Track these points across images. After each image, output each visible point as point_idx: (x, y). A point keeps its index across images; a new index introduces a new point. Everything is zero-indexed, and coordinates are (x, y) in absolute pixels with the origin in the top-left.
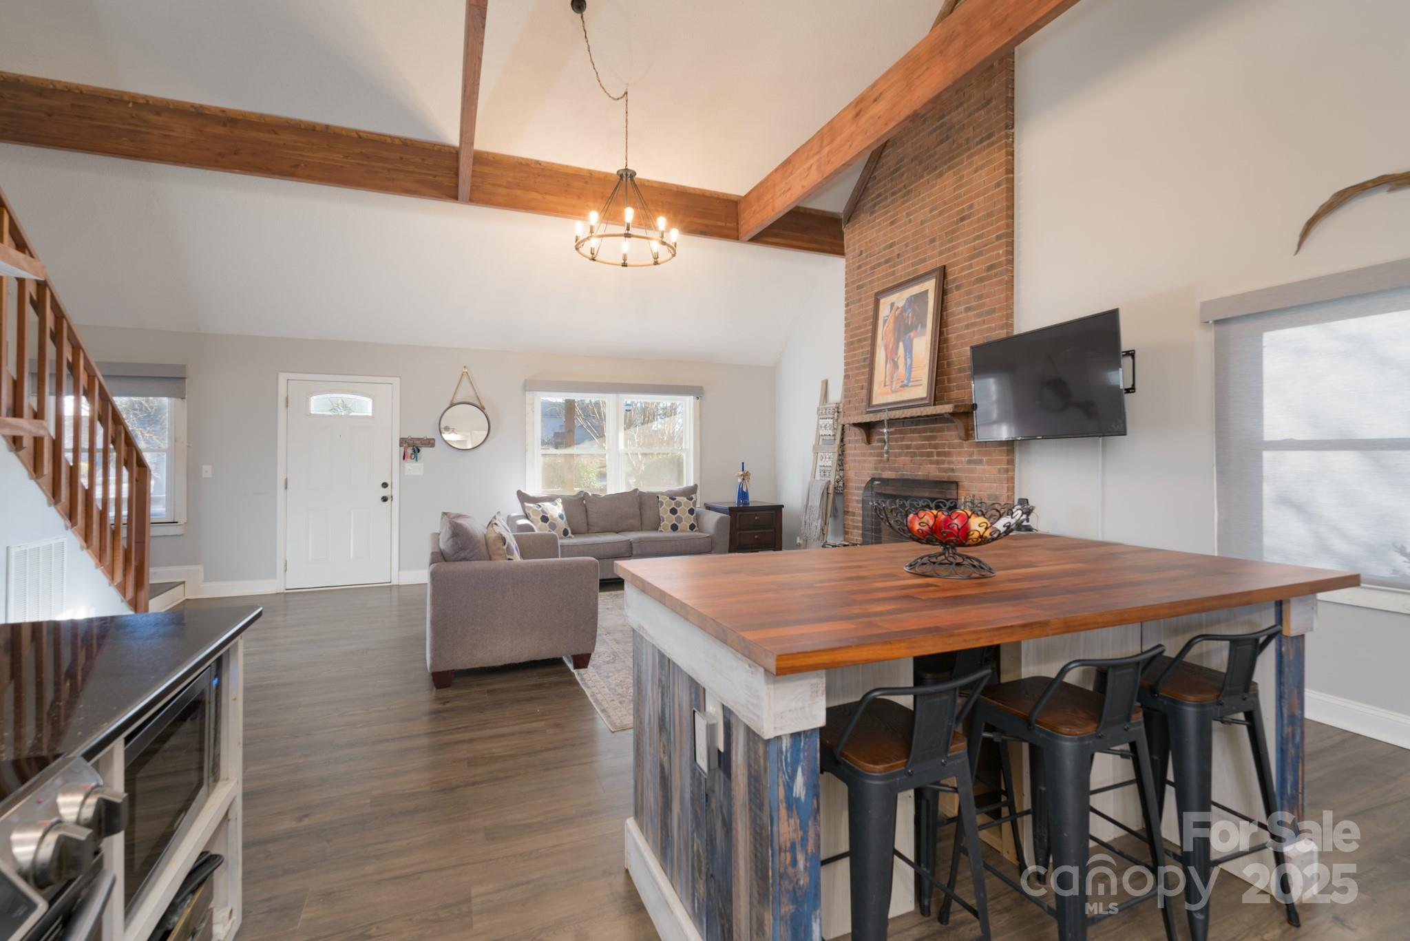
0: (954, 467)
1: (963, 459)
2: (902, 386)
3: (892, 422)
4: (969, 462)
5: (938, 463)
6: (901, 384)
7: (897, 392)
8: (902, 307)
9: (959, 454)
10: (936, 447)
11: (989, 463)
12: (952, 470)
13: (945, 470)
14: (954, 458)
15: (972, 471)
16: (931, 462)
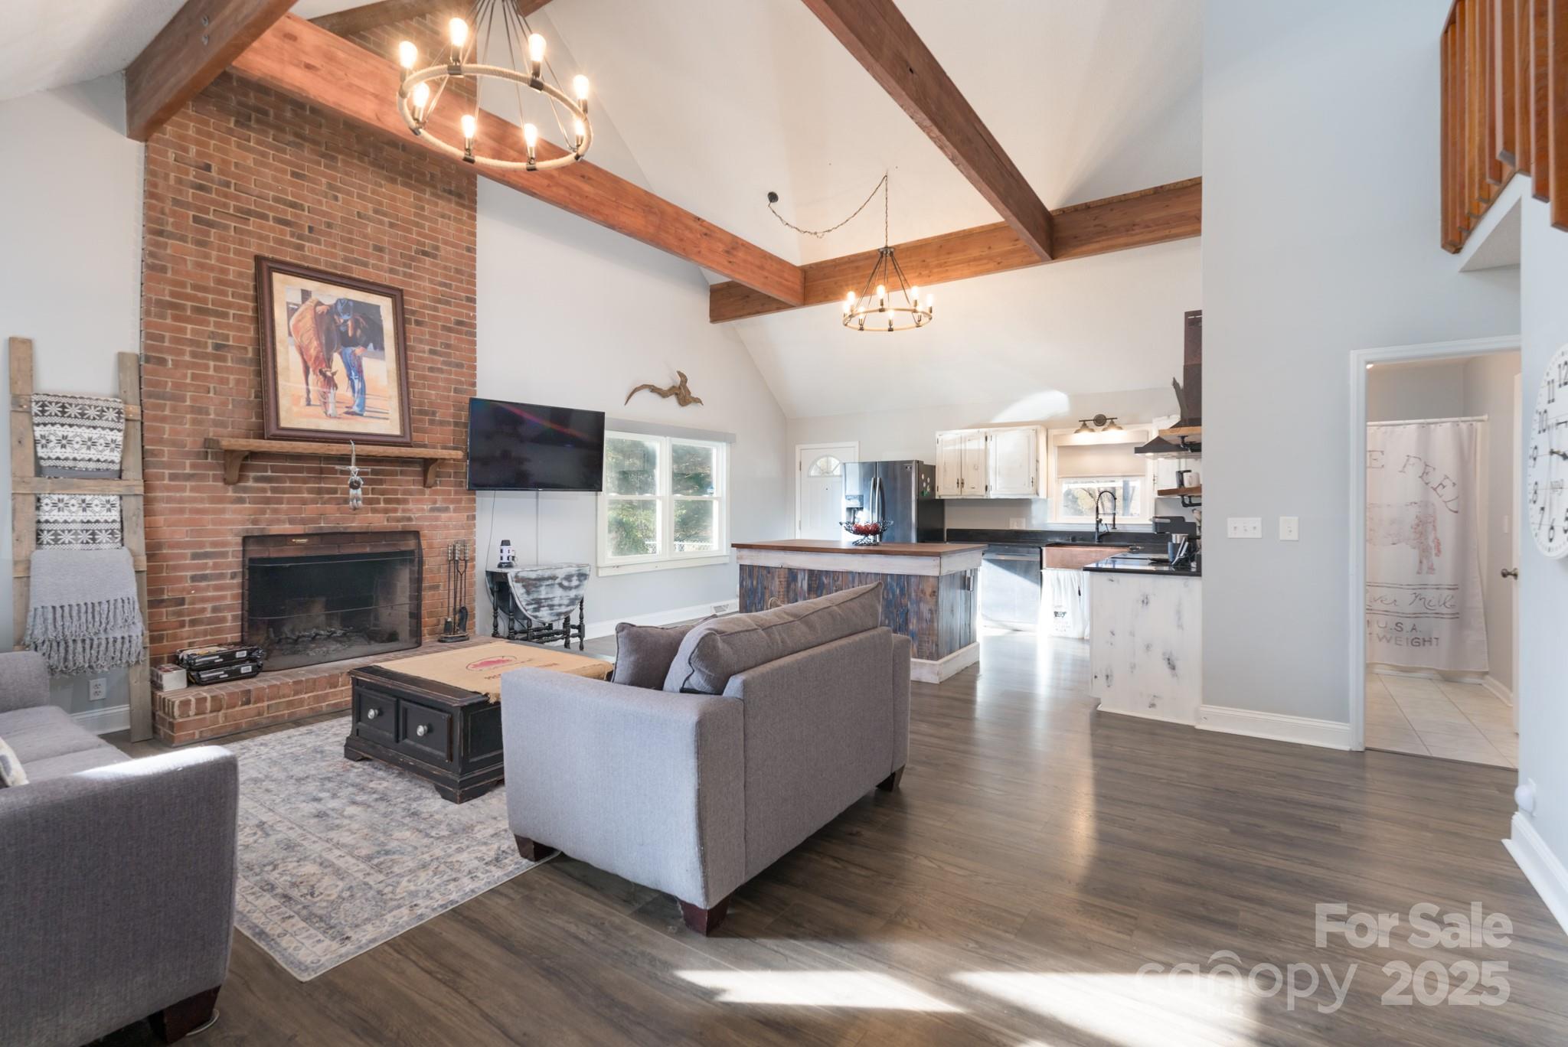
0: (412, 516)
1: (425, 507)
2: (347, 413)
3: (362, 460)
4: (432, 510)
5: (386, 511)
6: (346, 410)
7: (339, 418)
8: (331, 306)
9: (418, 501)
10: (383, 492)
11: (456, 510)
12: (410, 519)
13: (398, 520)
14: (410, 506)
15: (437, 519)
16: (374, 511)
